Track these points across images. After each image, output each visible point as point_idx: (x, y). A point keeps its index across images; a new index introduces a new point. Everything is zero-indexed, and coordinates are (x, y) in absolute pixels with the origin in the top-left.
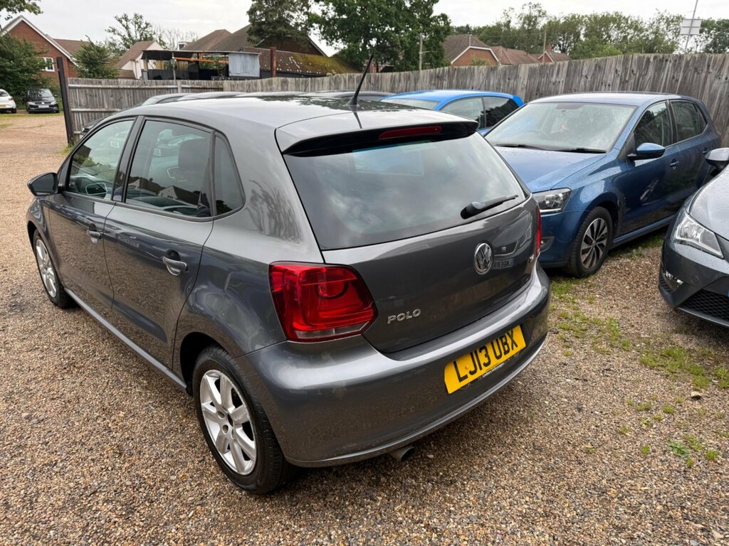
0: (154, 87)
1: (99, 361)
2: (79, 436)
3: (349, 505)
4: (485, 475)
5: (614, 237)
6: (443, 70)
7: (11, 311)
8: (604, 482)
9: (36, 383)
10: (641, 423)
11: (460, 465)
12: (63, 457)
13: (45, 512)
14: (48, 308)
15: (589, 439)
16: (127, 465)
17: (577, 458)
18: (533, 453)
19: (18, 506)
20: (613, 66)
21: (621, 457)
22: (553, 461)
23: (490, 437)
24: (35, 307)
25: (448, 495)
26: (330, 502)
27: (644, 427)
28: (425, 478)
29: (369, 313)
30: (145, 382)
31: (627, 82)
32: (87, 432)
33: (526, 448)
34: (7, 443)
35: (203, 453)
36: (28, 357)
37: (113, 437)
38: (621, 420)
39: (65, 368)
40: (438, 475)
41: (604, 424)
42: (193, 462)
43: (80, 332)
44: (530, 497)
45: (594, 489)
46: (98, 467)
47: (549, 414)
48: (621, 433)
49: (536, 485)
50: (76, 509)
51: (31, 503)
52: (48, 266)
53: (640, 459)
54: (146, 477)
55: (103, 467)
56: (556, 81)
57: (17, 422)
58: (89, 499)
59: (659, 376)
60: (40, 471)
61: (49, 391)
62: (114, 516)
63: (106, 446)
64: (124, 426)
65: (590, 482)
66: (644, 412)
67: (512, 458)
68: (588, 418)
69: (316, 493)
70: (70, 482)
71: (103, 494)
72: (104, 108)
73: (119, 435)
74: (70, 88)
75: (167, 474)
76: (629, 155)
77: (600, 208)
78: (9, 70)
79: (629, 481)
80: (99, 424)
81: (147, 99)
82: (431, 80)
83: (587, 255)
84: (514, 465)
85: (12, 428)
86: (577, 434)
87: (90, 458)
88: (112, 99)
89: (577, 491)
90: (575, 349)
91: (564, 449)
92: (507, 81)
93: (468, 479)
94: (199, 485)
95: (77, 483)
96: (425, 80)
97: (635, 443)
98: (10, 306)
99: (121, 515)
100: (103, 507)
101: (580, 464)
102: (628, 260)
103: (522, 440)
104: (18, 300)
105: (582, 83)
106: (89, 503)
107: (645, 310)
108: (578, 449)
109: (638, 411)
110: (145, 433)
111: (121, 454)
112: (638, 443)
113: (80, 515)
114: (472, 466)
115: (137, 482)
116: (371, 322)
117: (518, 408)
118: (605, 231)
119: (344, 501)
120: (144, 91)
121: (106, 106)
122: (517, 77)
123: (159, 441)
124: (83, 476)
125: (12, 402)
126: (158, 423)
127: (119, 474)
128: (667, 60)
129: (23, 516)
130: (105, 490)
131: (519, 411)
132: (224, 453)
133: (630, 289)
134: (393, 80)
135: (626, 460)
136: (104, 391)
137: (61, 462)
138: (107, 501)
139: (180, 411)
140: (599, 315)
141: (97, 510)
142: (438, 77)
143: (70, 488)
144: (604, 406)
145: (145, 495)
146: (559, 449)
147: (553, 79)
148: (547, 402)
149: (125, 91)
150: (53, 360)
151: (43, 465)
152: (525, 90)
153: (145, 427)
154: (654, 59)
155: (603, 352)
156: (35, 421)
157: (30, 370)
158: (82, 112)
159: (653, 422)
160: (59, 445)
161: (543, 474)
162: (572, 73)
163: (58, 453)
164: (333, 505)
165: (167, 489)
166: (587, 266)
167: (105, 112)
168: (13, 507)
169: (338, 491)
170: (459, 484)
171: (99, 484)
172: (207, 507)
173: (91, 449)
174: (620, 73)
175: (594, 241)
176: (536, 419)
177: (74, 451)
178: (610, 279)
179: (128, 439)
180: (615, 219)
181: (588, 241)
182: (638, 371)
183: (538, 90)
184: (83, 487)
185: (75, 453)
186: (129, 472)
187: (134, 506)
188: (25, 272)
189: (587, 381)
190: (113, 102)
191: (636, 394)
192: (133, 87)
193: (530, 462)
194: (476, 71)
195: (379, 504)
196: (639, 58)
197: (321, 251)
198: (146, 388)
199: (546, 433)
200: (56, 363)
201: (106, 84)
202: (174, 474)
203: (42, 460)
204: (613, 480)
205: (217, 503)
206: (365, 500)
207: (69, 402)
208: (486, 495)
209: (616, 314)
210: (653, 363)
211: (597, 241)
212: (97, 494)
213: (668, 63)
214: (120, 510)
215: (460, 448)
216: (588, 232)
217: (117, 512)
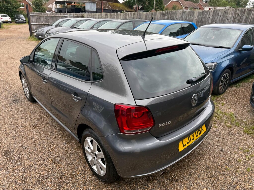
0: (60, 15)
1: (45, 124)
2: (40, 154)
3: (139, 188)
4: (189, 178)
5: (231, 80)
6: (166, 12)
7: (14, 102)
8: (234, 183)
9: (24, 132)
10: (246, 158)
11: (179, 173)
12: (35, 163)
13: (30, 185)
14: (26, 102)
15: (227, 164)
16: (57, 167)
17: (223, 172)
18: (206, 169)
19: (20, 183)
20: (231, 12)
21: (240, 172)
22: (214, 173)
23: (189, 161)
24: (22, 101)
25: (176, 186)
26: (132, 187)
27: (247, 159)
28: (167, 178)
29: (152, 123)
30: (62, 133)
31: (236, 18)
32: (43, 153)
33: (203, 167)
34: (15, 157)
35: (84, 163)
36: (20, 122)
37: (52, 156)
38: (238, 156)
39: (34, 127)
40: (171, 177)
41: (232, 158)
42: (81, 167)
43: (38, 112)
44: (207, 188)
45: (231, 186)
46: (47, 168)
47: (211, 152)
48: (239, 162)
49: (208, 183)
50: (40, 185)
51: (25, 182)
52: (27, 87)
53: (247, 173)
54: (65, 173)
55: (49, 168)
56: (208, 17)
57: (18, 148)
58: (45, 181)
59: (251, 138)
60: (27, 169)
61: (29, 136)
62: (54, 189)
63: (50, 159)
64: (56, 151)
65: (229, 183)
66: (247, 153)
67: (199, 171)
68: (225, 154)
69: (127, 182)
70: (38, 173)
71: (50, 179)
72: (42, 23)
73: (54, 155)
74: (31, 16)
75: (72, 172)
76: (239, 49)
77: (227, 69)
78: (9, 8)
79: (244, 183)
80: (47, 150)
81: (58, 20)
82: (161, 15)
83: (221, 87)
84: (199, 174)
85: (16, 150)
86: (222, 162)
87: (44, 164)
88: (45, 20)
89: (224, 186)
90: (218, 125)
91: (218, 168)
92: (190, 16)
93: (182, 179)
94: (84, 177)
95: (40, 174)
96: (159, 15)
97: (244, 166)
98: (13, 100)
99: (57, 188)
100: (50, 185)
101: (224, 174)
102: (235, 88)
103: (201, 163)
104: (16, 98)
105: (219, 18)
106: (45, 183)
107: (243, 109)
108: (223, 168)
109: (244, 152)
110: (63, 154)
111: (55, 163)
112: (246, 167)
113: (42, 188)
114: (184, 174)
115: (62, 175)
116: (153, 127)
117: (199, 149)
118: (228, 78)
119: (137, 186)
120: (56, 17)
121: (43, 22)
122: (193, 15)
123: (68, 158)
124: (42, 171)
125: (16, 140)
126: (68, 150)
127: (55, 171)
128: (252, 11)
129: (22, 187)
130: (50, 177)
131: (199, 151)
132: (93, 166)
133: (237, 100)
134: (146, 15)
135: (241, 173)
136: (48, 136)
137: (34, 165)
138: (51, 182)
139: (75, 145)
140: (226, 111)
141: (48, 186)
142: (164, 14)
143: (38, 176)
144: (231, 150)
145: (65, 180)
146: (216, 168)
147: (207, 16)
148: (209, 147)
149: (50, 17)
150: (29, 123)
151: (28, 166)
152: (196, 20)
153: (63, 152)
154: (247, 10)
155: (229, 127)
156: (24, 148)
157: (21, 127)
158: (35, 24)
159: (250, 157)
160: (33, 158)
161: (211, 178)
162: (215, 15)
163: (33, 161)
164: (133, 188)
165: (72, 178)
166: (221, 91)
167: (43, 24)
168: (18, 183)
169: (135, 182)
170: (179, 181)
171: (48, 175)
172: (87, 187)
173: (44, 160)
174: (233, 15)
175: (224, 82)
176: (206, 154)
177: (38, 161)
178: (229, 95)
179: (57, 156)
180: (232, 73)
181: (222, 82)
182: (243, 135)
183: (201, 20)
184: (42, 176)
185: (39, 162)
186: (58, 170)
187: (61, 185)
188: (18, 87)
189: (224, 139)
190: (46, 21)
191: (243, 145)
192: (53, 15)
193: (205, 173)
194: (178, 12)
195: (150, 188)
196: (241, 9)
197: (135, 100)
198: (63, 136)
199: (210, 160)
200: (30, 124)
201: (43, 14)
202: (74, 172)
203: (27, 164)
204: (238, 182)
205: (91, 185)
206: (145, 186)
207: (36, 140)
208: (190, 187)
209: (232, 111)
210: (249, 132)
211: (225, 82)
212: (48, 179)
213: (253, 12)
214: (56, 186)
215: (179, 166)
216: (222, 79)
217: (55, 187)
